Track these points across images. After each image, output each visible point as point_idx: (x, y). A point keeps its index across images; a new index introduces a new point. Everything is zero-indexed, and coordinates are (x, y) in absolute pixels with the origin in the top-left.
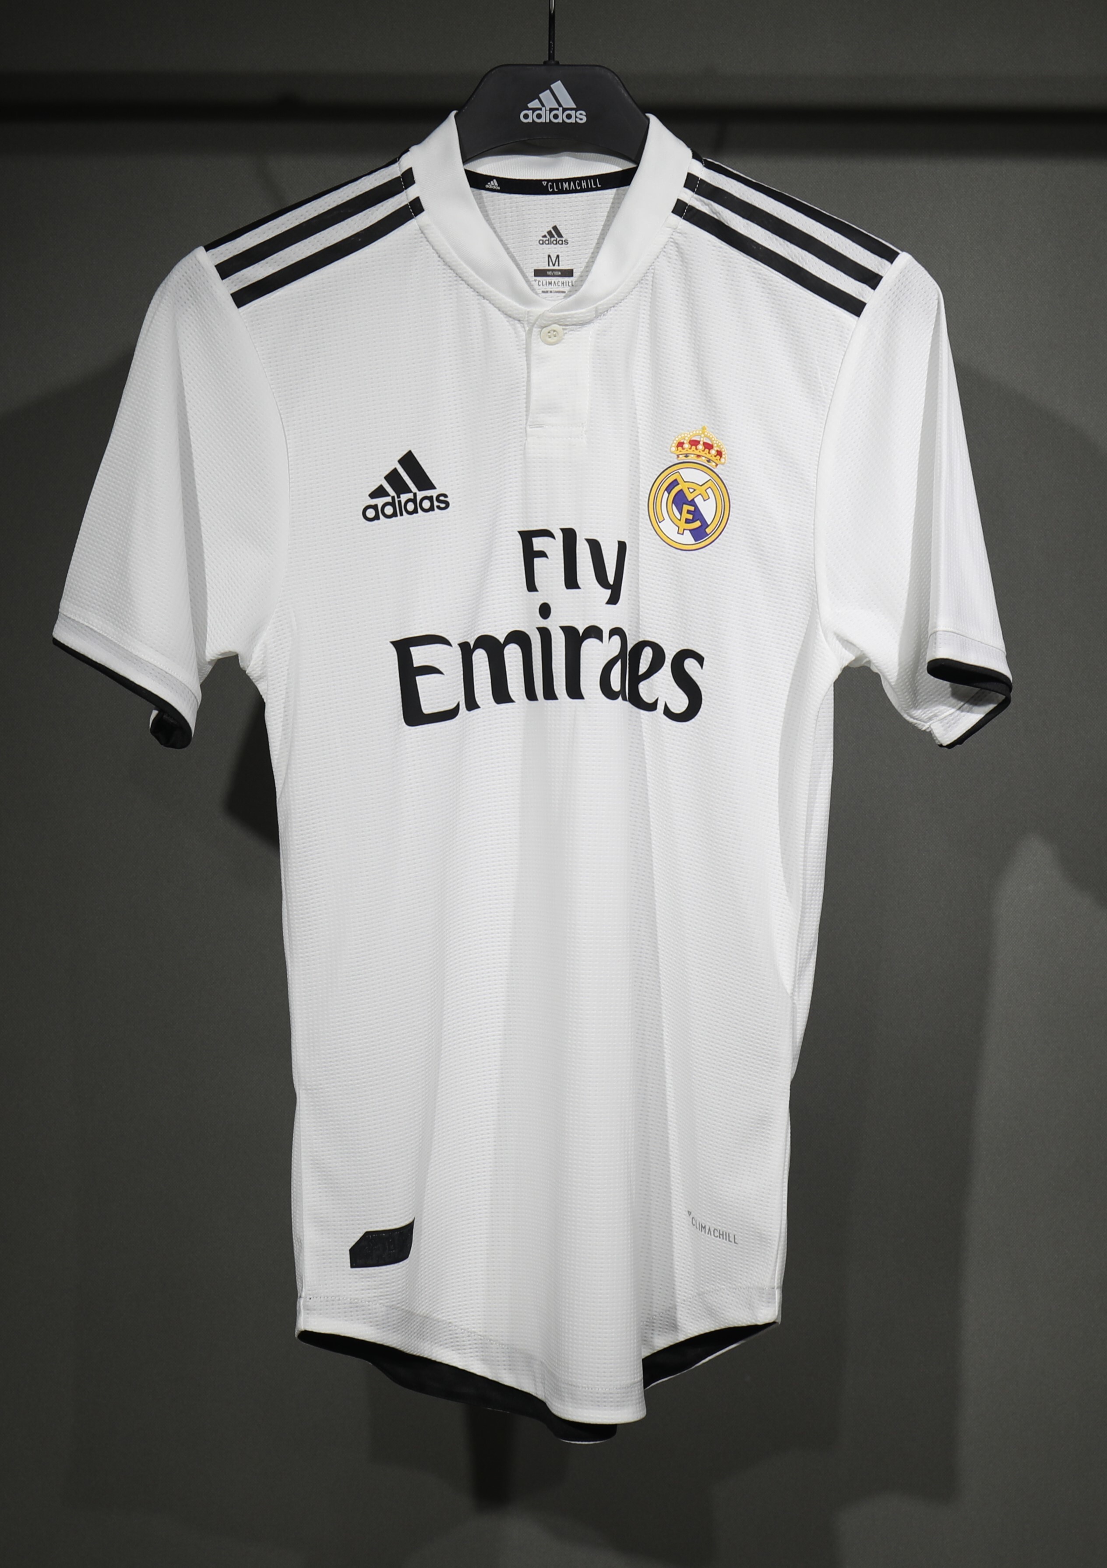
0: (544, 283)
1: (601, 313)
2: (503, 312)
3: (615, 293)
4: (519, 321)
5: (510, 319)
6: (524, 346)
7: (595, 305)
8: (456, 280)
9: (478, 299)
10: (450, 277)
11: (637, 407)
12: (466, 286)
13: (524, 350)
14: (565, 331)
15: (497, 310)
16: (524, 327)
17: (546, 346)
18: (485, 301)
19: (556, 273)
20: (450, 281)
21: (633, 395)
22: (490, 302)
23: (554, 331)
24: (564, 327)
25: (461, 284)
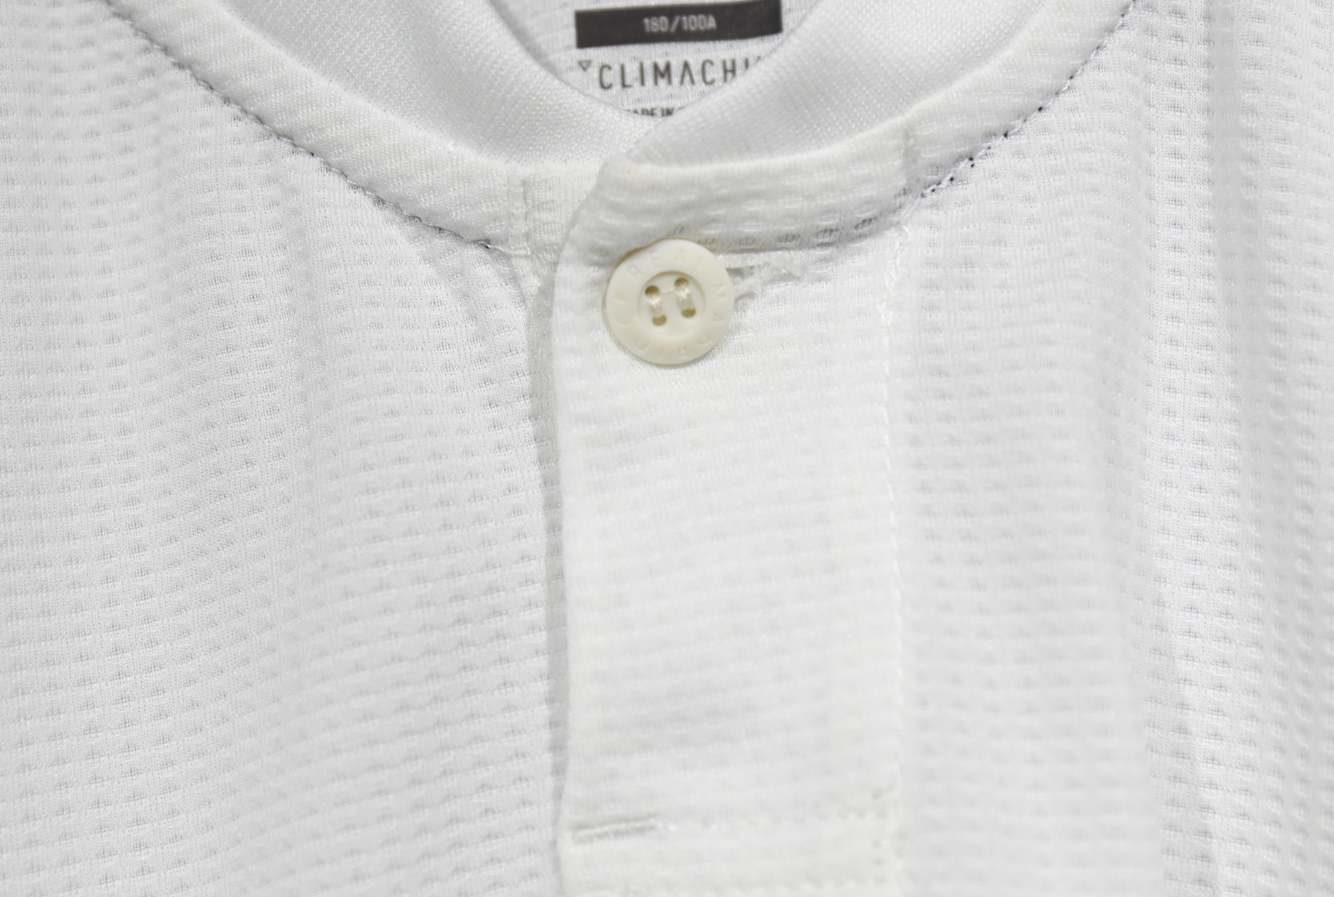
0: (632, 72)
1: (937, 167)
2: (397, 207)
3: (1008, 53)
4: (485, 243)
5: (441, 242)
6: (524, 382)
7: (899, 120)
8: (150, 72)
9: (268, 157)
10: (117, 56)
11: (1189, 693)
12: (201, 92)
13: (524, 406)
14: (744, 285)
15: (363, 201)
16: (514, 279)
17: (644, 372)
18: (303, 160)
19: (693, 23)
20: (120, 80)
21: (1160, 627)
22: (328, 166)
23: (681, 280)
24: (737, 261)
25: (174, 85)
